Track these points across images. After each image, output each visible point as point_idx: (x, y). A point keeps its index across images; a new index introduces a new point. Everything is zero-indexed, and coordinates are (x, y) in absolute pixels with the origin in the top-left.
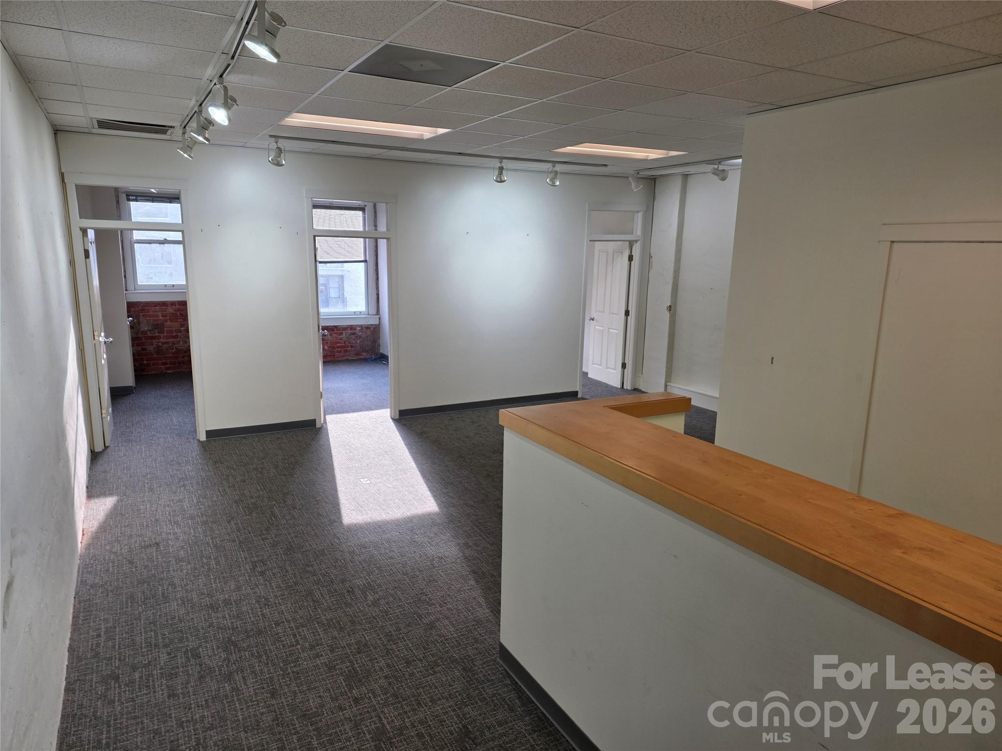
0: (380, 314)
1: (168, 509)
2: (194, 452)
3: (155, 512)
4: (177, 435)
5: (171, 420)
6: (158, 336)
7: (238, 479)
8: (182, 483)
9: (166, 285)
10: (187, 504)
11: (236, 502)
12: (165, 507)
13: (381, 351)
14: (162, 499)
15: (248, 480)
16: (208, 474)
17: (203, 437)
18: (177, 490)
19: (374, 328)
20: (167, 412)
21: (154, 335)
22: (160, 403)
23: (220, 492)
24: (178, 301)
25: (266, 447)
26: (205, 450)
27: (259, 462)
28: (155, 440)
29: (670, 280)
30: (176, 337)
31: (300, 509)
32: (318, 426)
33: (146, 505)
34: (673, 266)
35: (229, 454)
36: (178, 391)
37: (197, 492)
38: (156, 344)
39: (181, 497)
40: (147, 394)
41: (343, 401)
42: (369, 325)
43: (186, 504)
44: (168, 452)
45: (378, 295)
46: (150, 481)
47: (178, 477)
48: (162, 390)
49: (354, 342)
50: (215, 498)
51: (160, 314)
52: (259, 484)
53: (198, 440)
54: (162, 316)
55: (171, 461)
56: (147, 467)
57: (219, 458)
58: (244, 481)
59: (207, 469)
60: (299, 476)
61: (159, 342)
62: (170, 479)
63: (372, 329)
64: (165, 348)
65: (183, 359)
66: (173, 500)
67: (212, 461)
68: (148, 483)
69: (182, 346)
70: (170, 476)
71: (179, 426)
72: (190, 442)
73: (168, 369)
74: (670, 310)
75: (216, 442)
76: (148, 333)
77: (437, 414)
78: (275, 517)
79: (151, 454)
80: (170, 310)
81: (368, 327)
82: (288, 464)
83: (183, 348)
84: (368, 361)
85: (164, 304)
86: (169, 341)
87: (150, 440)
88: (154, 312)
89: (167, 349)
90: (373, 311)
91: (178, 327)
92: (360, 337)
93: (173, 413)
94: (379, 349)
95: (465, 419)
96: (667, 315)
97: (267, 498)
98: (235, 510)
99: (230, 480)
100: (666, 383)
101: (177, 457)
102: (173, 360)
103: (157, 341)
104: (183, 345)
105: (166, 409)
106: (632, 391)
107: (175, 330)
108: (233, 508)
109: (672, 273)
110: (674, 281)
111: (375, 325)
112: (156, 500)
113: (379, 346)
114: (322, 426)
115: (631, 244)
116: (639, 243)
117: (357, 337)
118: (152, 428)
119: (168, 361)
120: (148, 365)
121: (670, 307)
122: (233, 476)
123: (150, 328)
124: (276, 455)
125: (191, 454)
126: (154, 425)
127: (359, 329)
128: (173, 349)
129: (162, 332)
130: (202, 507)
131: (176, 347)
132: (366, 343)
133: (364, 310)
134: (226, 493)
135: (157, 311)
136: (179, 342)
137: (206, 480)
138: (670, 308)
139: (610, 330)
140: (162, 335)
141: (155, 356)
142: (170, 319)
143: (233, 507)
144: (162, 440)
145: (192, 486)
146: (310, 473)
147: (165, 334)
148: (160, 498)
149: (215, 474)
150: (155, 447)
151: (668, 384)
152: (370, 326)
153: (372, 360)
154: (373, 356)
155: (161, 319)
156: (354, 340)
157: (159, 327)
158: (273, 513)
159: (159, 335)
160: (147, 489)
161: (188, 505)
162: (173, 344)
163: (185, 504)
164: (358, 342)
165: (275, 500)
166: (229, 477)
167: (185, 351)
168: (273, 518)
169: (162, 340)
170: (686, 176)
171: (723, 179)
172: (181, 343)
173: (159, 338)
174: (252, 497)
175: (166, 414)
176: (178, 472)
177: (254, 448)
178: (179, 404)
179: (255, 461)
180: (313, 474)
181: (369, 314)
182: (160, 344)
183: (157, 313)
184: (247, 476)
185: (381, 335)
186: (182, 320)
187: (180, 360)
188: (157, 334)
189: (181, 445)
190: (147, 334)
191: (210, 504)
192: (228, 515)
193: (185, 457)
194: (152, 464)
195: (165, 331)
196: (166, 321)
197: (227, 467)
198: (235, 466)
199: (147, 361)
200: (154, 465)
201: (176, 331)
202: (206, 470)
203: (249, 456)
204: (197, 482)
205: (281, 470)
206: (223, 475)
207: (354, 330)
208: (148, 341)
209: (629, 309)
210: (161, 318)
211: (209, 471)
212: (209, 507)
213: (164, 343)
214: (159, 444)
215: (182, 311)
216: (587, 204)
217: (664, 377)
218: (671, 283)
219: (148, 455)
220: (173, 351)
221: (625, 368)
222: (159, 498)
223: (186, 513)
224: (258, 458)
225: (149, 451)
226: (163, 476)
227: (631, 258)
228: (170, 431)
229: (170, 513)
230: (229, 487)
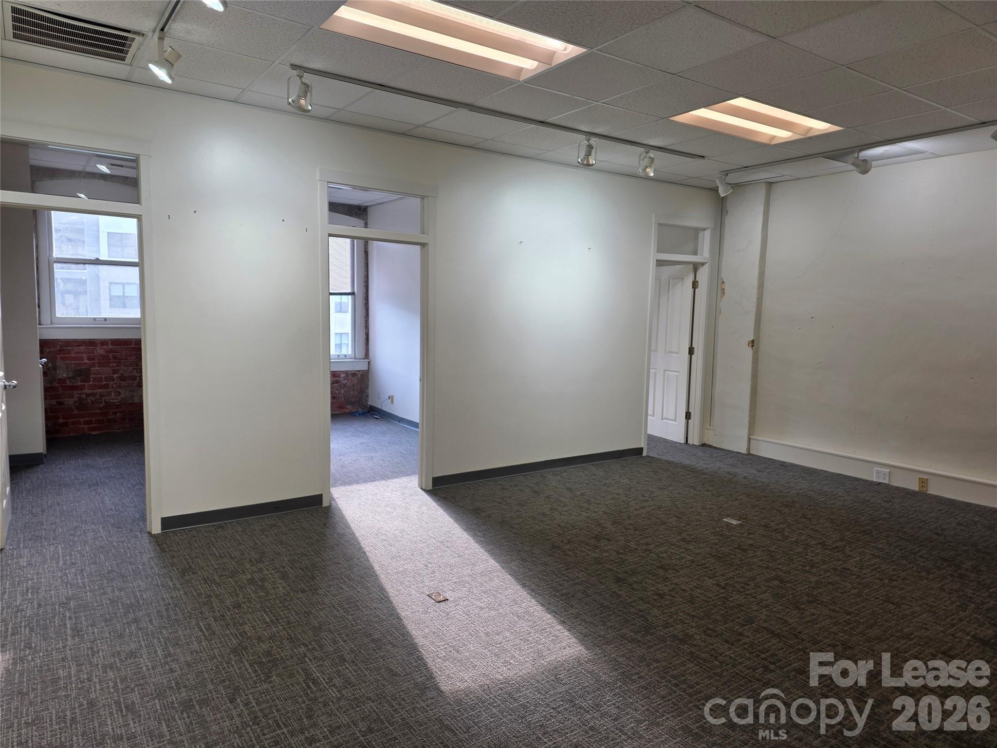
0: (370, 358)
1: (111, 675)
2: (147, 553)
3: (86, 684)
4: (113, 525)
5: (103, 502)
6: (82, 385)
7: (228, 603)
8: (131, 616)
9: (95, 319)
10: (146, 660)
11: (234, 651)
12: (106, 672)
13: (370, 403)
14: (98, 652)
15: (244, 603)
16: (174, 594)
17: (156, 528)
18: (125, 629)
19: (362, 375)
20: (95, 490)
21: (76, 384)
22: (84, 477)
23: (201, 630)
24: (110, 339)
25: (257, 542)
26: (163, 550)
27: (254, 569)
28: (79, 536)
29: (753, 310)
30: (106, 386)
31: (353, 662)
32: (325, 503)
33: (70, 668)
34: (756, 292)
35: (203, 555)
36: (109, 459)
37: (161, 632)
38: (78, 396)
39: (133, 646)
40: (64, 464)
41: (344, 467)
42: (356, 371)
43: (144, 661)
44: (102, 556)
45: (367, 335)
46: (75, 613)
47: (123, 604)
48: (85, 458)
49: (337, 392)
50: (195, 646)
51: (85, 356)
52: (265, 611)
53: (149, 533)
54: (88, 360)
55: (108, 573)
56: (69, 585)
57: (188, 563)
58: (238, 606)
59: (171, 584)
60: (328, 591)
61: (82, 394)
62: (111, 609)
63: (359, 376)
64: (90, 401)
65: (114, 416)
66: (119, 653)
67: (178, 569)
68: (70, 618)
69: (113, 399)
70: (108, 602)
71: (116, 510)
72: (136, 537)
73: (93, 429)
74: (753, 346)
75: (177, 535)
76: (68, 382)
77: (480, 482)
78: (315, 682)
79: (74, 561)
80: (100, 351)
81: (354, 374)
82: (302, 569)
83: (115, 401)
84: (356, 416)
85: (91, 343)
86: (96, 393)
87: (71, 535)
88: (77, 353)
89: (93, 403)
90: (361, 353)
91: (109, 374)
92: (345, 385)
93: (104, 491)
94: (367, 401)
95: (522, 488)
96: (750, 352)
97: (288, 639)
98: (238, 671)
99: (214, 605)
100: (749, 436)
101: (117, 565)
102: (101, 418)
103: (79, 392)
104: (115, 398)
105: (94, 484)
106: (701, 447)
107: (105, 377)
108: (232, 666)
109: (755, 300)
110: (757, 311)
111: (363, 371)
112: (88, 655)
113: (367, 396)
114: (330, 504)
115: (696, 267)
116: (706, 267)
117: (341, 386)
118: (73, 515)
119: (94, 419)
120: (65, 424)
121: (753, 341)
122: (217, 596)
123: (71, 375)
124: (277, 554)
125: (141, 558)
126: (76, 511)
127: (343, 375)
128: (101, 402)
129: (87, 380)
130: (174, 665)
131: (105, 400)
132: (352, 393)
133: (350, 353)
134: (214, 633)
135: (82, 353)
136: (109, 393)
137: (172, 606)
138: (752, 343)
139: (666, 372)
140: (86, 384)
141: (76, 412)
142: (98, 363)
143: (233, 663)
144: (90, 535)
145: (151, 621)
146: (344, 587)
147: (91, 383)
148: (95, 650)
149: (186, 594)
150: (79, 548)
151: (751, 437)
152: (358, 373)
153: (359, 415)
154: (360, 410)
155: (86, 363)
156: (337, 389)
157: (83, 374)
158: (308, 675)
159: (84, 384)
160: (69, 631)
161: (149, 664)
162: (101, 396)
163: (141, 660)
164: (342, 392)
165: (304, 644)
166: (212, 600)
167: (117, 405)
168: (311, 684)
169: (87, 391)
170: (770, 184)
171: (865, 172)
172: (113, 394)
173: (83, 388)
174: (260, 639)
175: (94, 493)
176: (122, 593)
177: (240, 544)
178: (112, 477)
179: (248, 566)
180: (348, 587)
181: (356, 357)
182: (84, 396)
183: (80, 355)
184: (241, 596)
185: (370, 383)
186: (115, 365)
187: (111, 417)
188: (80, 383)
189: (123, 542)
190: (66, 383)
191: (189, 659)
192: (227, 683)
193: (131, 563)
194: (77, 579)
195: (92, 379)
196: (93, 365)
197: (204, 579)
198: (216, 577)
199: (63, 419)
200: (80, 581)
201: (106, 379)
202: (169, 586)
203: (236, 558)
204: (158, 612)
205: (294, 582)
206: (200, 595)
207: (338, 377)
208: (68, 392)
209: (693, 346)
210: (86, 361)
211: (175, 588)
212: (189, 665)
213: (88, 395)
214: (86, 542)
215: (115, 352)
216: (654, 215)
217: (747, 429)
218: (754, 312)
219: (69, 562)
220: (101, 405)
221: (690, 418)
222: (92, 649)
223: (147, 682)
224: (251, 560)
225: (71, 555)
226: (97, 602)
227: (695, 285)
228: (102, 521)
229: (116, 683)
230: (216, 620)
